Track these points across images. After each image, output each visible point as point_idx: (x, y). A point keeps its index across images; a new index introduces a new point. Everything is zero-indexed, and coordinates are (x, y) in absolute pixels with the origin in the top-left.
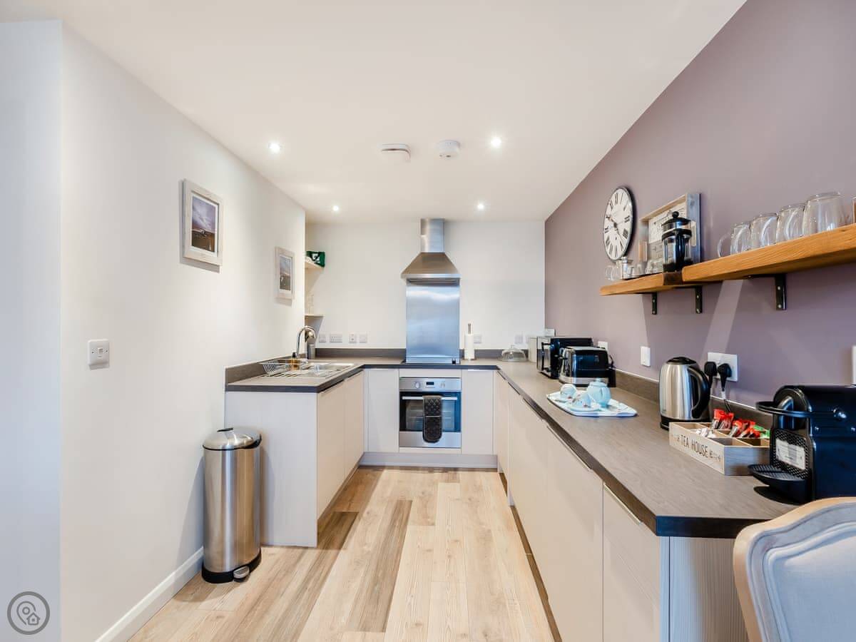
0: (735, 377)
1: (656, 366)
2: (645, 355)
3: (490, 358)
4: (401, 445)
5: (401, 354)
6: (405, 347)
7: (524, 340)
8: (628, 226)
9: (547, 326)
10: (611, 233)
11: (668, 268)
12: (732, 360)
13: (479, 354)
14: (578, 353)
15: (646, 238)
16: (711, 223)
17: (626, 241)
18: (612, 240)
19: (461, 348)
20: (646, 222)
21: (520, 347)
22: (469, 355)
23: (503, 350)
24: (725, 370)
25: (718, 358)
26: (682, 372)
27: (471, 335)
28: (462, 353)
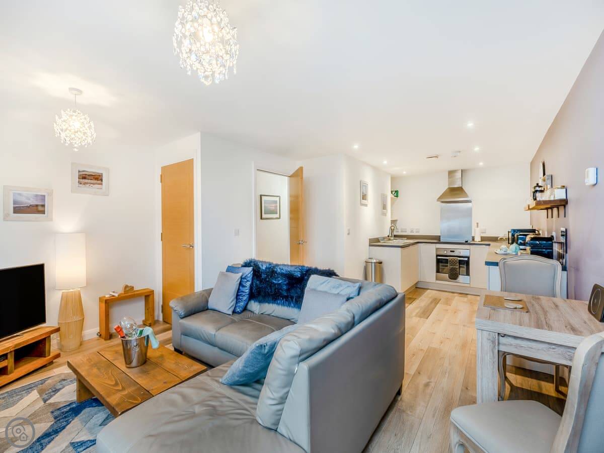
4: (437, 279)
5: (438, 237)
6: (440, 235)
19: (473, 235)
22: (478, 239)
27: (479, 228)
28: (473, 238)
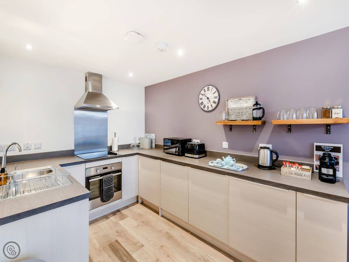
2: (225, 145)
7: (137, 139)
8: (216, 100)
12: (270, 146)
15: (227, 106)
17: (214, 105)
18: (205, 103)
19: (109, 145)
20: (227, 101)
21: (137, 142)
22: (115, 149)
23: (131, 144)
27: (116, 138)
28: (111, 148)
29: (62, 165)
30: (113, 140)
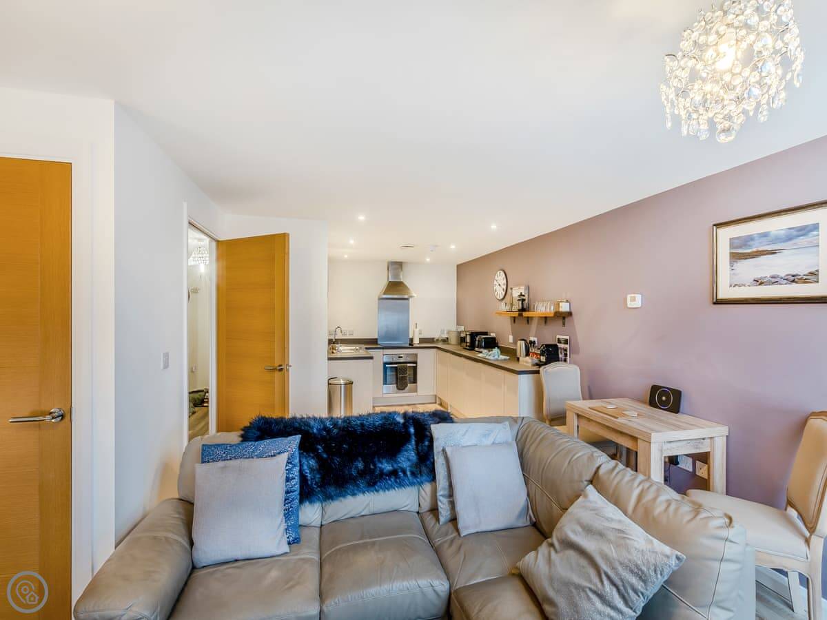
0: (536, 345)
1: (515, 342)
2: (511, 339)
3: (428, 343)
5: (374, 341)
6: (376, 337)
7: (445, 332)
8: (505, 287)
9: (458, 324)
10: (497, 287)
11: (519, 310)
12: (536, 339)
13: (422, 340)
14: (484, 338)
15: (512, 294)
16: (531, 296)
17: (504, 293)
18: (498, 290)
19: (411, 337)
20: (511, 289)
21: (445, 336)
22: (416, 341)
24: (534, 342)
25: (532, 339)
26: (523, 343)
27: (418, 329)
28: (412, 340)
29: (367, 348)
30: (414, 331)
